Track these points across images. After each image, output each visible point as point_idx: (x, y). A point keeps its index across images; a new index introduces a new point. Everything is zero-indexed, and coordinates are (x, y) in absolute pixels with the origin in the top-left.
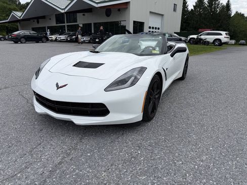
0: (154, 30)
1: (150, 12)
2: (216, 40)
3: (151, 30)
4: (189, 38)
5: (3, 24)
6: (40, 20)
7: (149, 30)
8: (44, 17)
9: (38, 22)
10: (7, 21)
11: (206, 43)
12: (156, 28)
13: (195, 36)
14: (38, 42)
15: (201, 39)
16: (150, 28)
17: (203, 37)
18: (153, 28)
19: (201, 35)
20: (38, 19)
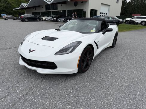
0: (104, 15)
1: (102, 4)
2: (143, 21)
3: (102, 15)
4: (125, 20)
5: (17, 10)
6: (37, 8)
7: (101, 14)
8: (39, 6)
9: (36, 9)
10: (19, 8)
11: (136, 23)
12: (105, 14)
13: (129, 19)
14: (34, 21)
15: (133, 21)
16: (101, 13)
17: (134, 20)
18: (103, 13)
19: (133, 18)
20: (36, 7)
